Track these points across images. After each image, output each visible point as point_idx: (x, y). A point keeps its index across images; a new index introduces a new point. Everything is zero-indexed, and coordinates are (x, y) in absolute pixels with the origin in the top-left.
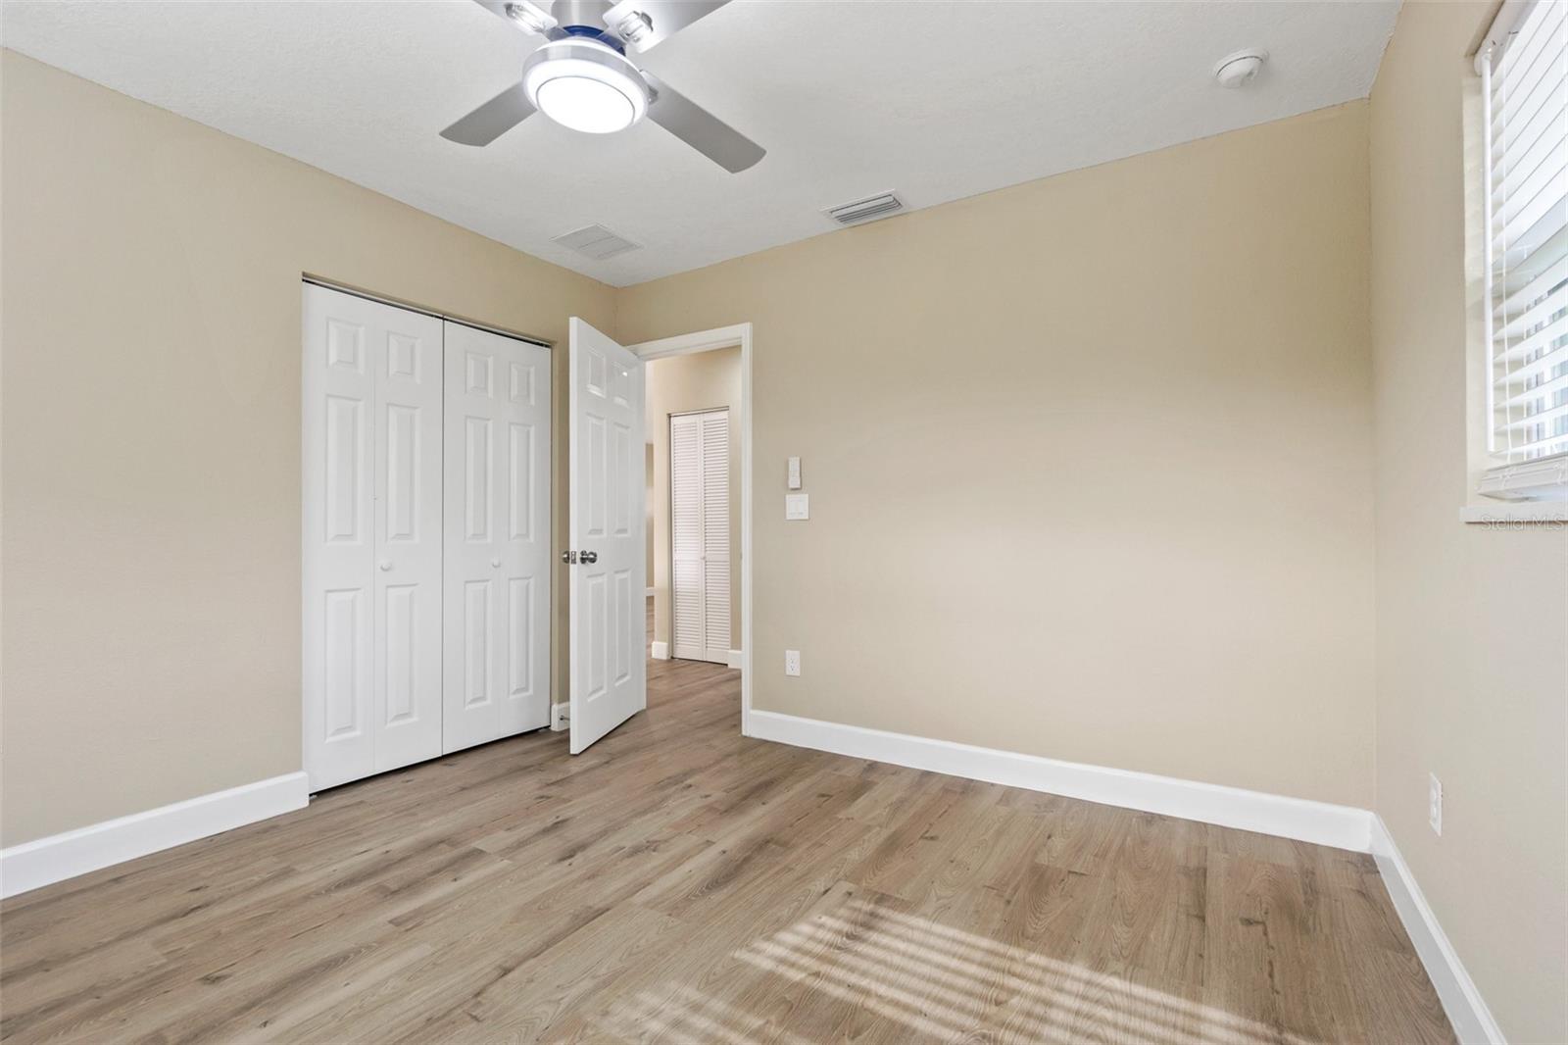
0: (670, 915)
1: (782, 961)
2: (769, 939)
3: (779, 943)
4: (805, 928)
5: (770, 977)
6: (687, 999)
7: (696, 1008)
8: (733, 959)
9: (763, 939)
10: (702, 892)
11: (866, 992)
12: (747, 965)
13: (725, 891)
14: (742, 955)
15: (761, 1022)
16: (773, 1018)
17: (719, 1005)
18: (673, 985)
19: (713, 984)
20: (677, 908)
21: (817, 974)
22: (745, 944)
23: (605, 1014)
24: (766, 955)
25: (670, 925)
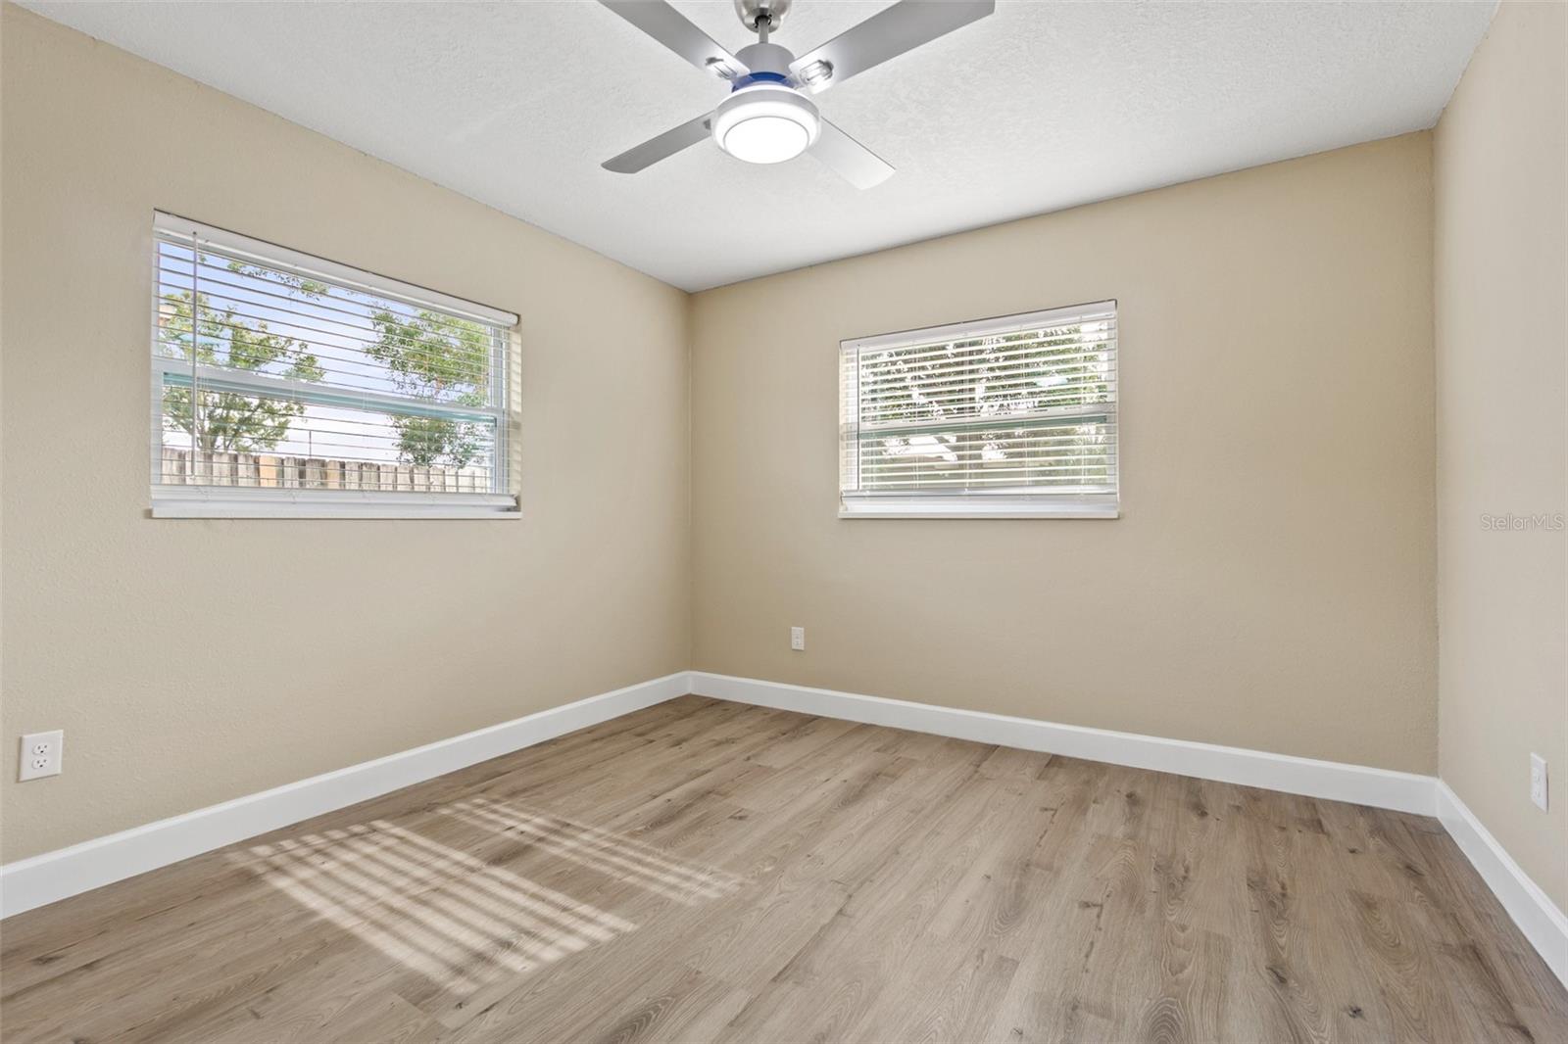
0: (698, 973)
1: (590, 920)
2: (594, 942)
3: (586, 938)
4: (550, 955)
5: (606, 907)
6: (679, 893)
7: (673, 887)
8: (635, 923)
9: (599, 943)
10: (657, 1010)
11: (534, 896)
12: (625, 917)
13: (624, 1012)
14: (628, 927)
15: (625, 879)
16: (615, 881)
17: (655, 888)
18: (691, 902)
19: (660, 902)
20: (690, 983)
21: (565, 909)
22: (620, 936)
23: (741, 885)
24: (603, 926)
25: (697, 959)
